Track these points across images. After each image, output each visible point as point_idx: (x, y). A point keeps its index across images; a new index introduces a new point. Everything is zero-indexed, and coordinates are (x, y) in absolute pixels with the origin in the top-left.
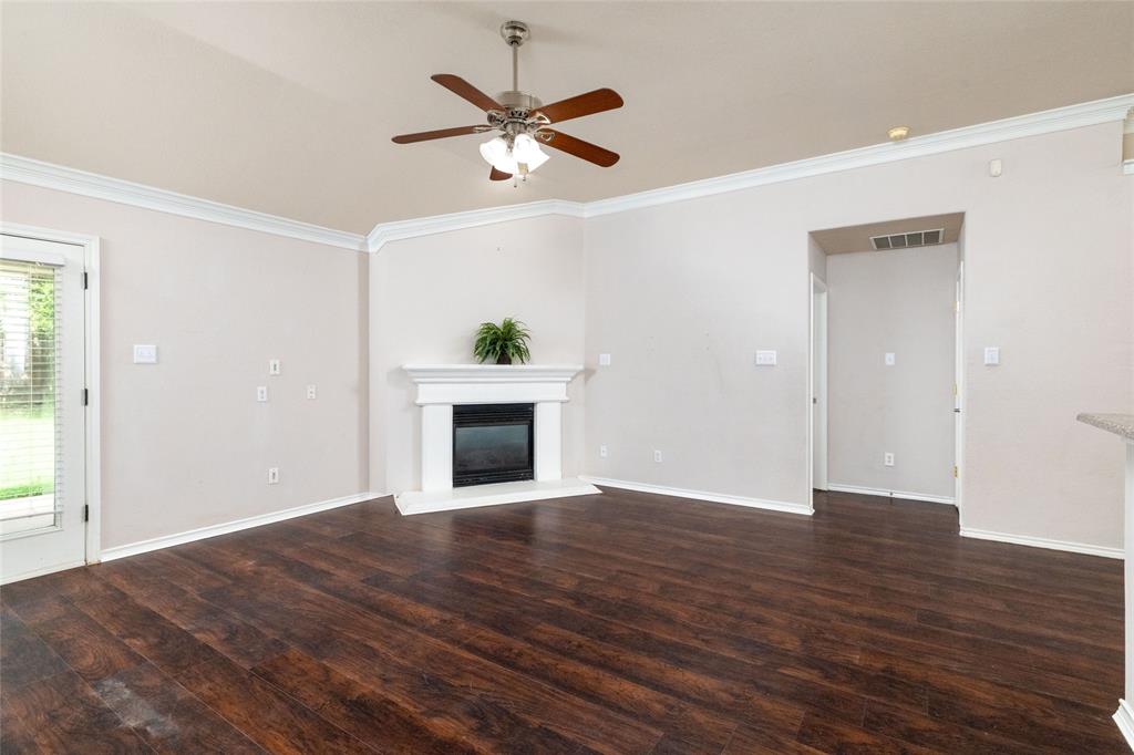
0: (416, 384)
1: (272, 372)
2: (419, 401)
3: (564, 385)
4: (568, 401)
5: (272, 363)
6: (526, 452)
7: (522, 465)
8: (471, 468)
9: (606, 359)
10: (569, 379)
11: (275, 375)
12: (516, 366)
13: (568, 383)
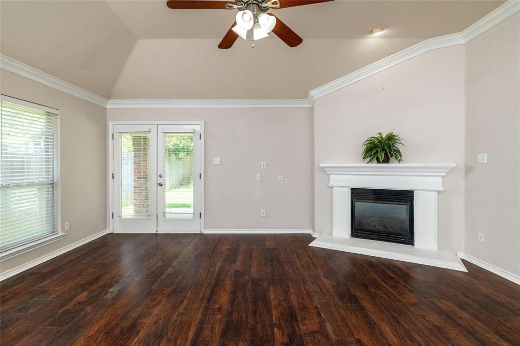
0: (329, 175)
1: (263, 168)
2: (330, 185)
3: (441, 178)
4: (443, 191)
5: (263, 164)
6: (407, 225)
7: (404, 233)
8: (366, 227)
9: (483, 158)
10: (445, 174)
11: (264, 169)
12: (393, 164)
13: (443, 177)
